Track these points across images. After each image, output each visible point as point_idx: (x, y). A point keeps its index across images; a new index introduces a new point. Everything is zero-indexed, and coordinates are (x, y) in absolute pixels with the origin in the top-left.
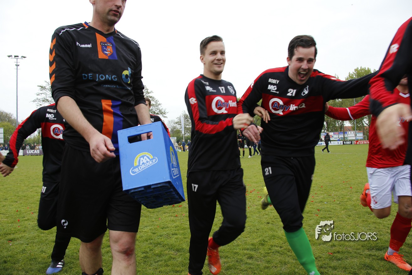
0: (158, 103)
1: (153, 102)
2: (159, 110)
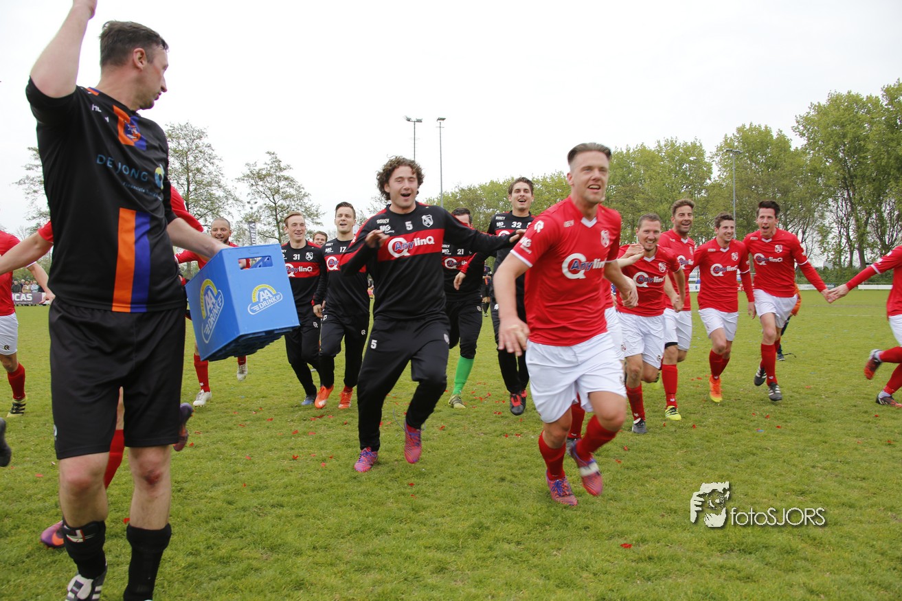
0: (303, 193)
1: (291, 189)
2: (306, 207)
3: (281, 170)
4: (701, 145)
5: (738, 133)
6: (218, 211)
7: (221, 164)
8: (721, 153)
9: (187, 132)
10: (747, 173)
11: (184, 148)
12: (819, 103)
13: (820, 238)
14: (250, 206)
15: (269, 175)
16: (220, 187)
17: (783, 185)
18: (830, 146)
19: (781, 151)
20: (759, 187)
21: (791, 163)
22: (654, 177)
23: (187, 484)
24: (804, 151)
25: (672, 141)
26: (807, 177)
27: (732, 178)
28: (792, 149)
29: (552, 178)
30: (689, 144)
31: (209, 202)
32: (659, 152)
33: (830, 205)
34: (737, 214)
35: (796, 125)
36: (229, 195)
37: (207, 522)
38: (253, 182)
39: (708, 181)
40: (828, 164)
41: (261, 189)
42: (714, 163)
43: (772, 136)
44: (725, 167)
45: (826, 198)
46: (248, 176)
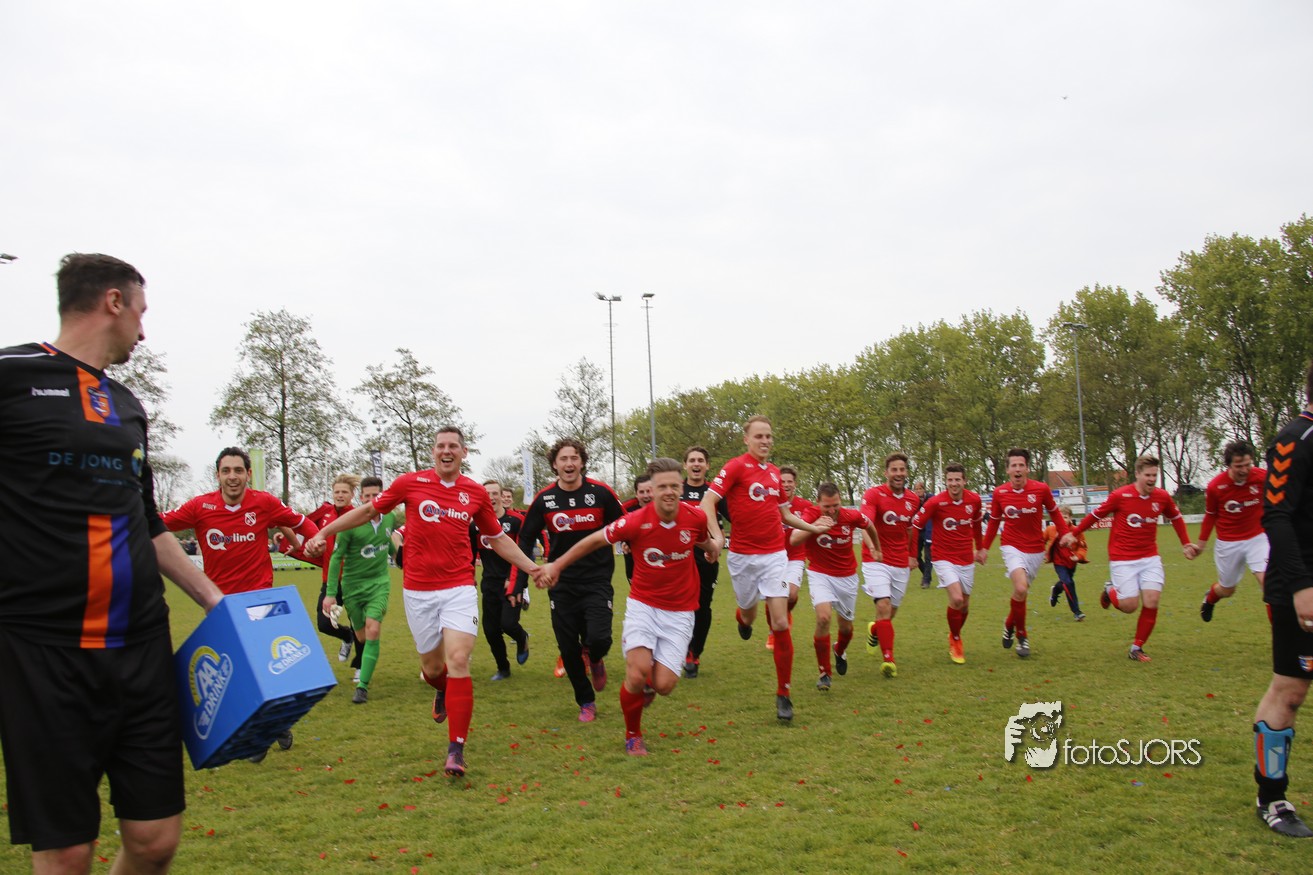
0: (450, 407)
1: (433, 403)
3: (418, 374)
4: (1027, 319)
5: (1079, 299)
6: (327, 436)
8: (1056, 328)
9: (282, 324)
10: (1096, 357)
11: (277, 346)
12: (1192, 252)
13: (1208, 446)
14: (377, 426)
15: (401, 382)
16: (329, 400)
17: (1150, 371)
18: (1213, 312)
19: (1143, 322)
20: (1114, 376)
21: (1159, 339)
22: (962, 367)
24: (1176, 322)
25: (983, 315)
26: (1183, 358)
27: (1073, 364)
28: (1159, 319)
29: (813, 374)
30: (1010, 318)
31: (313, 423)
32: (966, 331)
33: (1219, 397)
34: (1084, 416)
35: (1162, 284)
36: (342, 412)
38: (377, 393)
39: (1040, 370)
40: (1212, 338)
41: (390, 403)
42: (1046, 344)
43: (1128, 301)
44: (1063, 348)
45: (1212, 387)
46: (370, 385)
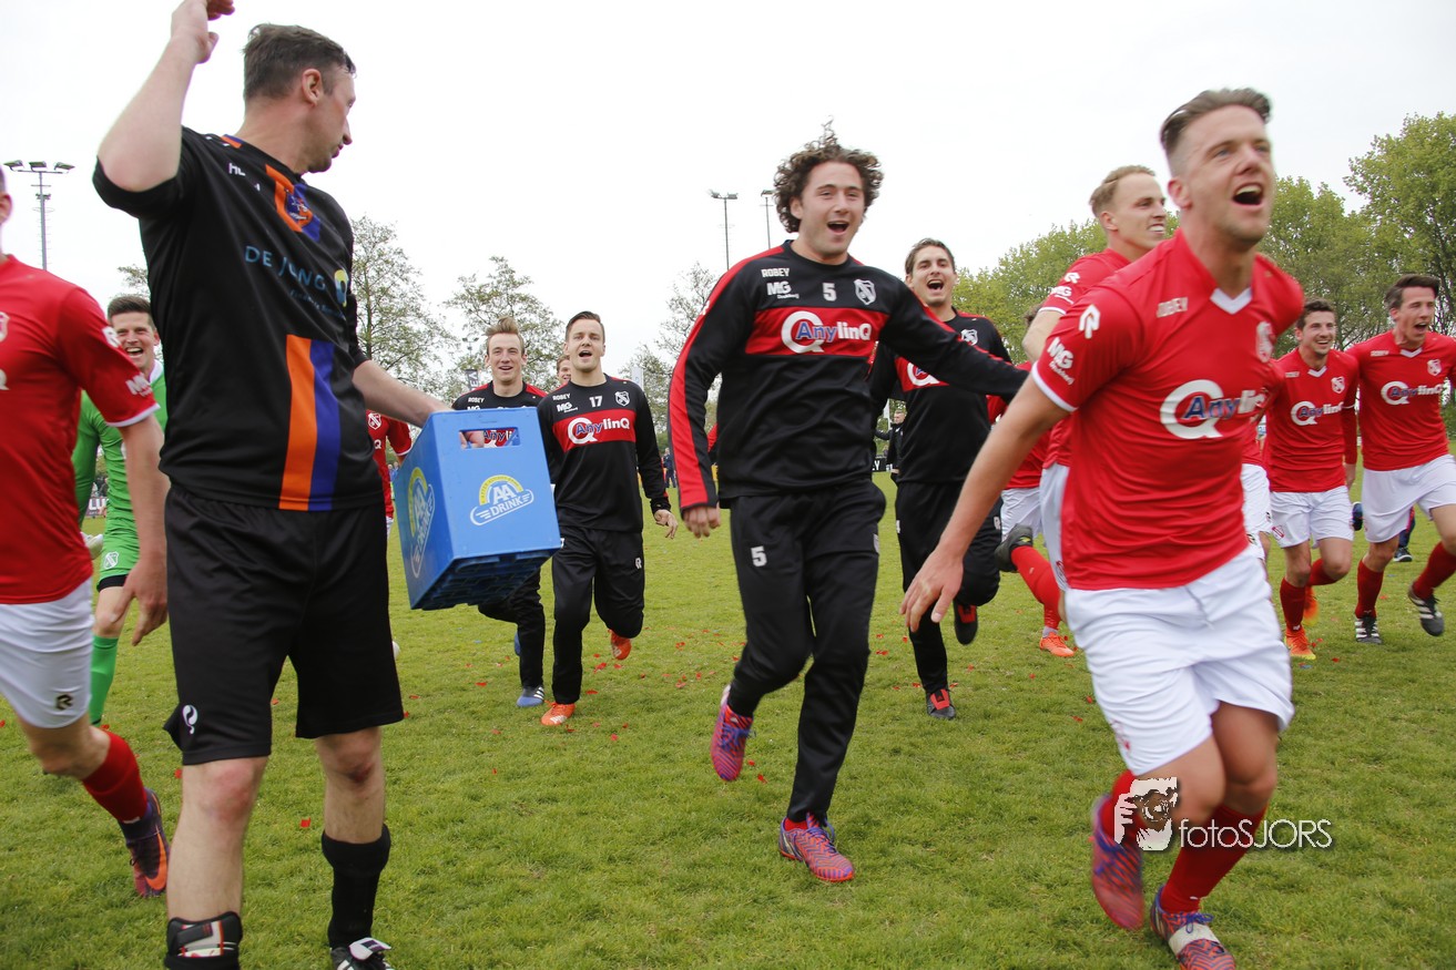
0: (551, 321)
1: (533, 316)
2: (556, 343)
3: (515, 285)
6: (418, 355)
7: (419, 280)
9: (364, 232)
12: (1388, 135)
14: (467, 344)
15: (497, 294)
16: (419, 316)
17: (1333, 274)
18: (1410, 206)
19: (1327, 218)
21: (1345, 238)
23: (406, 772)
24: (1366, 217)
26: (1373, 259)
28: (1345, 215)
31: (403, 341)
35: (1351, 174)
36: (434, 328)
37: (442, 827)
38: (470, 306)
40: (1407, 236)
41: (485, 317)
43: (1311, 195)
46: (463, 297)
